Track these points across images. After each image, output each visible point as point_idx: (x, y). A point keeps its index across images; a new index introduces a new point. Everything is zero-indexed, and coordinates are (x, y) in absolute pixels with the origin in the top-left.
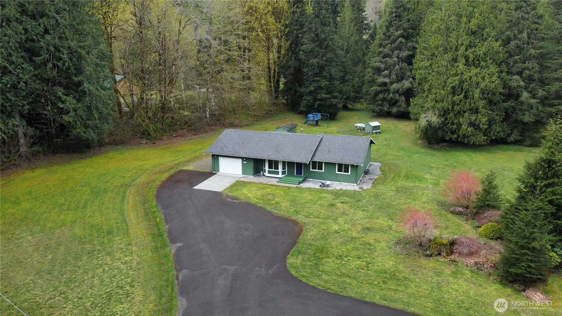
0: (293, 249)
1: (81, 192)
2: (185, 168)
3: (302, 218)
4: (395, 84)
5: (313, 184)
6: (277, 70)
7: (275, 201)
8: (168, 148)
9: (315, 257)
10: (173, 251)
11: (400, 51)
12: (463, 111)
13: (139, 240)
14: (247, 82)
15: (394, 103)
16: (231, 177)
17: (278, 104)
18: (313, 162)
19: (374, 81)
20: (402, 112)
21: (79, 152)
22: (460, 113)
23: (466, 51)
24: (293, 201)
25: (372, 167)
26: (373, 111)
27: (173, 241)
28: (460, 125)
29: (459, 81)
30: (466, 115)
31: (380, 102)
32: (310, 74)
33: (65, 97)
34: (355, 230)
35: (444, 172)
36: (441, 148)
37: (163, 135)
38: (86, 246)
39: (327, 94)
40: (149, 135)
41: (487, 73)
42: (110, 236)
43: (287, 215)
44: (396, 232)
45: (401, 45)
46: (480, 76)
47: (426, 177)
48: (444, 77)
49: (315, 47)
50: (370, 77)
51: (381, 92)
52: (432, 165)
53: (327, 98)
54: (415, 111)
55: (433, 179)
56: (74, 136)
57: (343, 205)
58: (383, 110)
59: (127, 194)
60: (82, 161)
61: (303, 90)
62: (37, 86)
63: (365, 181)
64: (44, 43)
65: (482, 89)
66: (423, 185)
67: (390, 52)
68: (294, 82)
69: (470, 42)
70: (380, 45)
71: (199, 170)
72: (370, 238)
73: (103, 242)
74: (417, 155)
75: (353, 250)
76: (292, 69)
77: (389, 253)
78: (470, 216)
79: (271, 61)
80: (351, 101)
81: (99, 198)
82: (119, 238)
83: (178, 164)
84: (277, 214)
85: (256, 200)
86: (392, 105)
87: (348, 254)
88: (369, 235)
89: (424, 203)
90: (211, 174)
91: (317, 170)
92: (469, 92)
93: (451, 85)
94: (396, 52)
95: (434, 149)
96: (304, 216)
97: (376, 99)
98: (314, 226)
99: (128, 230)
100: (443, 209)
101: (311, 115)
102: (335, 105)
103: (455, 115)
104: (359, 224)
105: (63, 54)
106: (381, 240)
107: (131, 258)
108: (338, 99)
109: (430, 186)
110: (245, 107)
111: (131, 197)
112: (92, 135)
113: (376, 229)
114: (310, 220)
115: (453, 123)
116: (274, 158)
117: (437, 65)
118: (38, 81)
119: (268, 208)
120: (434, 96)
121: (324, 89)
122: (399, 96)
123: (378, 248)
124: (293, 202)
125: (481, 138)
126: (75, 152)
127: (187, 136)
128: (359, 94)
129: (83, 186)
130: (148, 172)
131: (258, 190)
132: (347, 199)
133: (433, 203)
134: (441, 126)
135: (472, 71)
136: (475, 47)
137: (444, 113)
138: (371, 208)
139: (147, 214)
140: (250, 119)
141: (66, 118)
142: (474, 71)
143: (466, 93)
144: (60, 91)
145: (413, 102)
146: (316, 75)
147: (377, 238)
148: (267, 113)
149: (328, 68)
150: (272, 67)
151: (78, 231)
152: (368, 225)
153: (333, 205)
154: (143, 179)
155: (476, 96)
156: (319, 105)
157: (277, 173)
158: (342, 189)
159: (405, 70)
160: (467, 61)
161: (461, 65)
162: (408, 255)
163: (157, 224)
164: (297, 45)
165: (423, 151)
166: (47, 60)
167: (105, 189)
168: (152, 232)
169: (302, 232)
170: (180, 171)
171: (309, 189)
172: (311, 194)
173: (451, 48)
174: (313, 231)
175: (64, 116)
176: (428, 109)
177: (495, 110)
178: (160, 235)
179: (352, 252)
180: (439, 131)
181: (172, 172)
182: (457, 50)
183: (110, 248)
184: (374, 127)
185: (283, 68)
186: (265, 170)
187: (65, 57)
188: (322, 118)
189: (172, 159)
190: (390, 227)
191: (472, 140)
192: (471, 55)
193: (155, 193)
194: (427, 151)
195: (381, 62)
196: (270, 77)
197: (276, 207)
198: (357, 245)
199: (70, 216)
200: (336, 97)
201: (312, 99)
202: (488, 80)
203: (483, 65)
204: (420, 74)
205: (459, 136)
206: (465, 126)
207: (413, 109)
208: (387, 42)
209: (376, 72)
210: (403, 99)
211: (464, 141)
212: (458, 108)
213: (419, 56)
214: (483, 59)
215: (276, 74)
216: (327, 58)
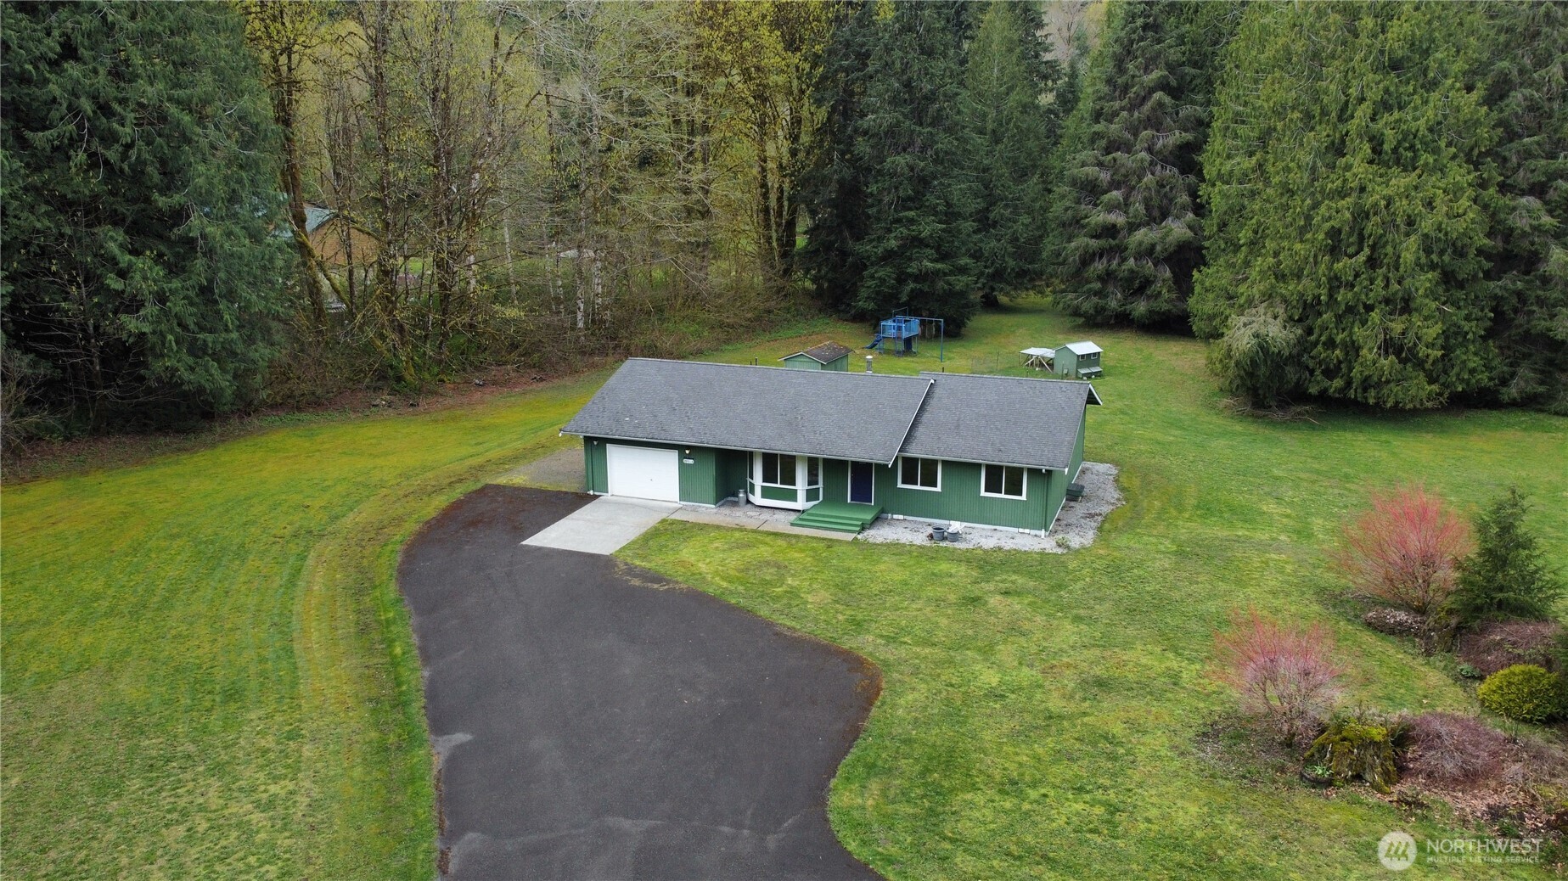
0: (849, 757)
1: (163, 556)
2: (502, 480)
3: (876, 646)
4: (1143, 231)
5: (907, 531)
6: (786, 186)
7: (784, 588)
8: (454, 419)
9: (926, 785)
10: (438, 762)
11: (1158, 131)
12: (1364, 304)
13: (328, 719)
14: (698, 224)
15: (1139, 286)
16: (645, 507)
17: (791, 290)
18: (906, 460)
19: (1078, 222)
20: (1164, 313)
21: (178, 432)
22: (1356, 312)
23: (1374, 120)
24: (843, 587)
25: (1088, 476)
26: (1076, 313)
27: (440, 726)
28: (1353, 349)
29: (1353, 214)
30: (1375, 316)
31: (1097, 285)
32: (886, 199)
33: (128, 257)
34: (1057, 689)
35: (1318, 494)
36: (1294, 420)
37: (443, 381)
38: (147, 742)
39: (936, 261)
40: (399, 379)
41: (1439, 188)
42: (233, 706)
43: (823, 634)
44: (1198, 695)
45: (1159, 113)
46: (1420, 195)
47: (1265, 508)
48: (1303, 201)
49: (901, 118)
50: (1067, 209)
51: (1101, 253)
52: (1276, 472)
53: (937, 273)
54: (1209, 308)
55: (1288, 516)
56: (159, 379)
57: (1009, 600)
58: (1103, 309)
59: (310, 561)
60: (184, 457)
61: (865, 248)
62: (41, 222)
63: (1073, 520)
64: (61, 86)
65: (1426, 236)
66: (1262, 536)
67: (1127, 135)
68: (838, 225)
69: (1387, 91)
70: (1097, 116)
71: (545, 486)
72: (1111, 716)
73: (205, 730)
74: (1222, 442)
75: (1055, 762)
76: (834, 186)
77: (1181, 772)
78: (1436, 638)
79: (771, 165)
80: (1009, 284)
81: (218, 575)
82: (261, 713)
83: (481, 468)
84: (793, 629)
85: (725, 584)
86: (1134, 293)
87: (1038, 776)
88: (1105, 705)
89: (1274, 593)
90: (580, 499)
91: (918, 487)
92: (1384, 246)
93: (1327, 226)
94: (1145, 134)
95: (1273, 424)
96: (882, 636)
97: (1086, 275)
98: (916, 672)
99: (294, 684)
100: (1340, 614)
101: (890, 323)
102: (962, 294)
103: (1339, 318)
104: (1068, 666)
105: (122, 123)
106: (1150, 725)
107: (291, 786)
108: (969, 276)
109: (1283, 537)
110: (694, 299)
111: (321, 571)
112: (219, 379)
113: (1127, 685)
114: (902, 652)
115: (1331, 344)
116: (780, 447)
117: (1280, 165)
118: (43, 208)
119: (764, 612)
120: (1271, 260)
121: (927, 246)
122: (1155, 266)
123: (1142, 753)
124: (845, 590)
125: (1419, 389)
127: (515, 385)
128: (1030, 263)
129: (173, 537)
130: (385, 491)
131: (730, 549)
132: (1020, 580)
133: (1303, 593)
134: (1295, 352)
135: (1393, 181)
136: (1402, 107)
137: (1305, 313)
138: (1103, 610)
139: (363, 630)
140: (706, 334)
141: (131, 324)
142: (1400, 181)
143: (1373, 248)
144: (113, 240)
145: (1202, 283)
146: (905, 203)
147: (1132, 715)
148: (758, 319)
149: (941, 184)
150: (773, 180)
151: (128, 688)
152: (1098, 671)
153: (975, 600)
154: (366, 513)
155: (1408, 257)
156: (914, 295)
157: (792, 496)
158: (1000, 549)
159: (1171, 189)
160: (1377, 150)
161: (1358, 165)
162: (1250, 780)
163: (395, 664)
164: (846, 115)
165: (1238, 428)
166: (71, 142)
167: (242, 546)
168: (374, 693)
169: (878, 694)
170: (485, 491)
171: (895, 548)
172: (902, 565)
173: (1324, 113)
174: (914, 689)
175: (124, 317)
176: (1250, 302)
177: (1462, 303)
178: (400, 703)
179: (1054, 769)
180: (1287, 368)
181: (458, 492)
182: (1344, 115)
183: (225, 748)
184: (1083, 356)
185: (805, 184)
186: (752, 486)
187: (129, 131)
188: (923, 332)
189: (465, 451)
190: (1175, 679)
191: (1393, 394)
192: (1389, 132)
193: (399, 558)
194: (1252, 428)
195: (1100, 164)
196: (766, 210)
197: (789, 606)
198: (1070, 743)
199: (114, 634)
200: (963, 270)
201: (894, 276)
202: (1445, 209)
203: (1426, 164)
204: (1225, 196)
205: (1349, 383)
206: (1371, 350)
207: (1200, 304)
208: (1117, 104)
209: (1083, 195)
210: (1168, 274)
211: (1366, 398)
212: (1350, 295)
213: (1219, 139)
214: (1425, 144)
215: (786, 203)
216: (937, 153)
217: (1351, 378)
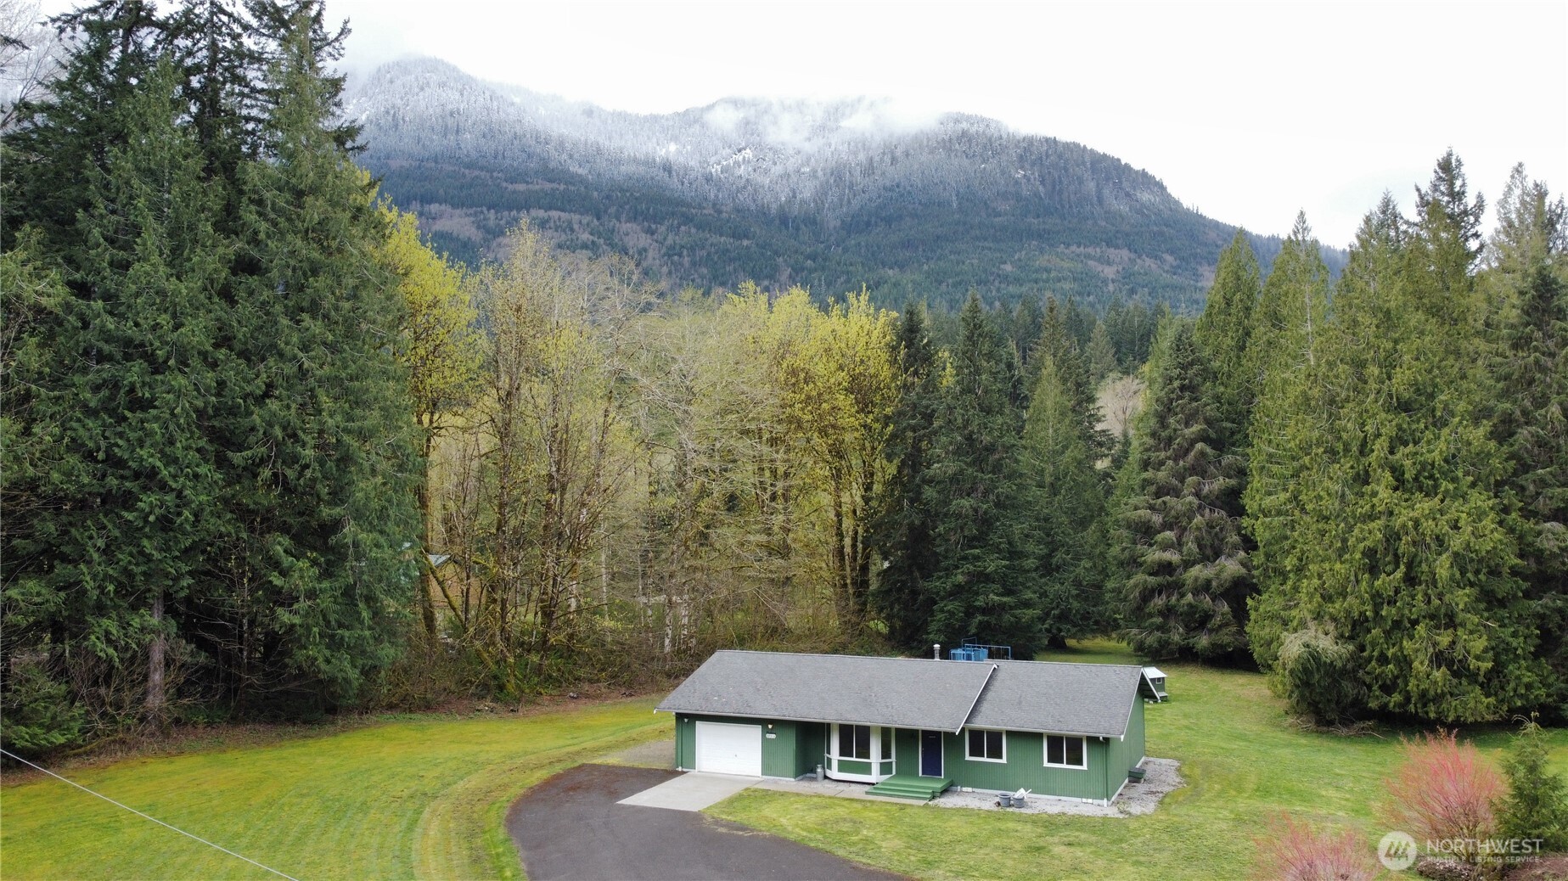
1: (295, 808)
2: (597, 761)
4: (1198, 567)
5: (975, 799)
6: (860, 530)
7: (860, 836)
8: (551, 721)
11: (1203, 477)
12: (1409, 619)
14: (778, 562)
15: (1199, 621)
16: (730, 780)
17: (866, 630)
18: (972, 730)
19: (1135, 560)
20: (1227, 647)
21: (305, 723)
22: (1401, 627)
23: (1392, 452)
24: (915, 837)
25: (1151, 766)
26: (1140, 647)
28: (1405, 662)
29: (1384, 536)
30: (1421, 629)
31: (1158, 620)
32: (953, 539)
33: (290, 559)
36: (1358, 735)
37: (540, 694)
39: (1002, 595)
40: (502, 688)
41: (1462, 511)
43: (898, 869)
45: (1203, 462)
46: (1445, 517)
47: (1324, 793)
48: (1338, 526)
49: (964, 466)
50: (1124, 550)
51: (1160, 590)
53: (1002, 606)
54: (1265, 633)
55: (1347, 799)
56: (299, 667)
57: (1072, 849)
58: (1167, 643)
59: (426, 814)
60: (310, 742)
61: (935, 584)
62: (223, 525)
63: (1135, 795)
64: (260, 416)
65: (1456, 554)
66: (1319, 811)
67: (1175, 482)
68: (909, 566)
69: (1400, 428)
70: (1145, 465)
71: (636, 764)
74: (1287, 751)
76: (904, 530)
78: (1485, 880)
79: (846, 510)
80: (1075, 626)
81: (344, 822)
83: (578, 753)
84: (868, 865)
85: (805, 833)
86: (1194, 629)
90: (670, 774)
91: (985, 759)
92: (1419, 564)
93: (1361, 546)
94: (1191, 480)
95: (1338, 738)
97: (1147, 610)
101: (959, 651)
102: (1029, 627)
103: (1388, 634)
105: (304, 445)
108: (1035, 612)
109: (1340, 813)
111: (436, 821)
112: (347, 670)
115: (1383, 659)
116: (856, 718)
117: (1312, 494)
118: (229, 516)
119: (841, 852)
120: (1316, 582)
121: (993, 581)
122: (1213, 601)
124: (917, 839)
125: (1478, 702)
126: (292, 720)
127: (607, 698)
128: (1094, 606)
129: (303, 795)
130: (491, 767)
131: (810, 809)
132: (1083, 835)
134: (1349, 666)
135: (1418, 505)
136: (1416, 443)
137: (1355, 628)
138: (1162, 857)
139: (476, 860)
141: (284, 616)
142: (1424, 505)
143: (1410, 566)
144: (279, 545)
145: (1256, 610)
146: (971, 542)
149: (1003, 524)
150: (848, 523)
153: (1040, 849)
154: (475, 781)
155: (1443, 574)
156: (983, 626)
157: (866, 769)
158: (1064, 813)
159: (1221, 530)
160: (1399, 478)
161: (1383, 491)
164: (914, 467)
165: (1303, 741)
166: (262, 460)
167: (364, 803)
170: (581, 768)
171: (964, 811)
172: (971, 823)
173: (1347, 450)
175: (279, 611)
176: (1302, 623)
177: (1507, 620)
180: (1344, 681)
181: (558, 769)
182: (1364, 449)
185: (875, 531)
186: (829, 760)
187: (309, 453)
189: (561, 742)
191: (1452, 709)
192: (1408, 463)
193: (506, 812)
194: (1317, 742)
195: (1152, 508)
196: (841, 553)
197: (865, 849)
200: (1028, 604)
201: (962, 609)
202: (1470, 528)
203: (1447, 491)
204: (1268, 527)
205: (1408, 699)
206: (1422, 663)
207: (1257, 631)
208: (1163, 455)
209: (1138, 537)
210: (1226, 608)
211: (1427, 713)
212: (1394, 611)
213: (1257, 478)
214: (1442, 473)
215: (860, 546)
216: (998, 496)
217: (1408, 692)
